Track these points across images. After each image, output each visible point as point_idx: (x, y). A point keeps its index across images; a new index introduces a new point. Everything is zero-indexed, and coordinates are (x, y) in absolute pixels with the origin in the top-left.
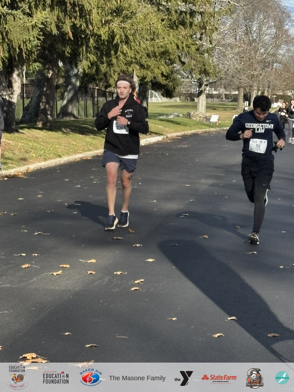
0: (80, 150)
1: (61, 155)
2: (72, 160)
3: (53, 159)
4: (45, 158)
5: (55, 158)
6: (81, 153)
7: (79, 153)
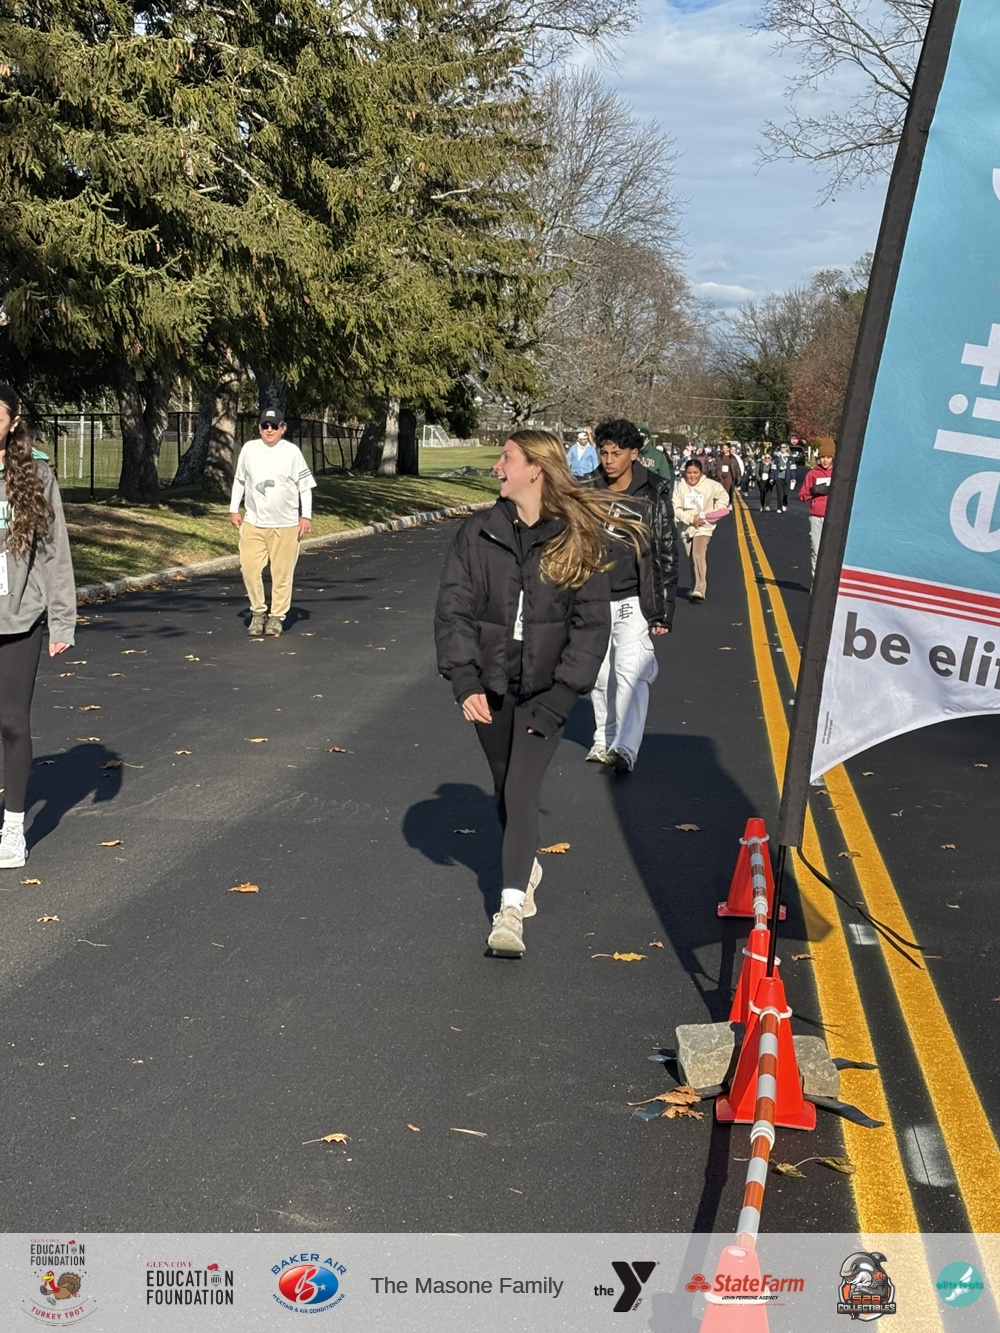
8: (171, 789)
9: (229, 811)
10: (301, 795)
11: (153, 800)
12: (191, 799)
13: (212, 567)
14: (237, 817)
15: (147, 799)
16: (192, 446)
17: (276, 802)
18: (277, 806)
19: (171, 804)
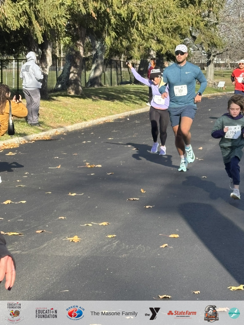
0: (103, 114)
1: (86, 119)
2: (96, 123)
3: (79, 122)
4: (72, 122)
5: (81, 122)
6: (104, 117)
7: (102, 117)
8: (54, 239)
9: (82, 251)
10: (117, 242)
11: (46, 245)
12: (63, 244)
13: (72, 129)
14: (86, 254)
15: (42, 245)
16: (63, 73)
17: (105, 246)
18: (105, 248)
19: (54, 247)
